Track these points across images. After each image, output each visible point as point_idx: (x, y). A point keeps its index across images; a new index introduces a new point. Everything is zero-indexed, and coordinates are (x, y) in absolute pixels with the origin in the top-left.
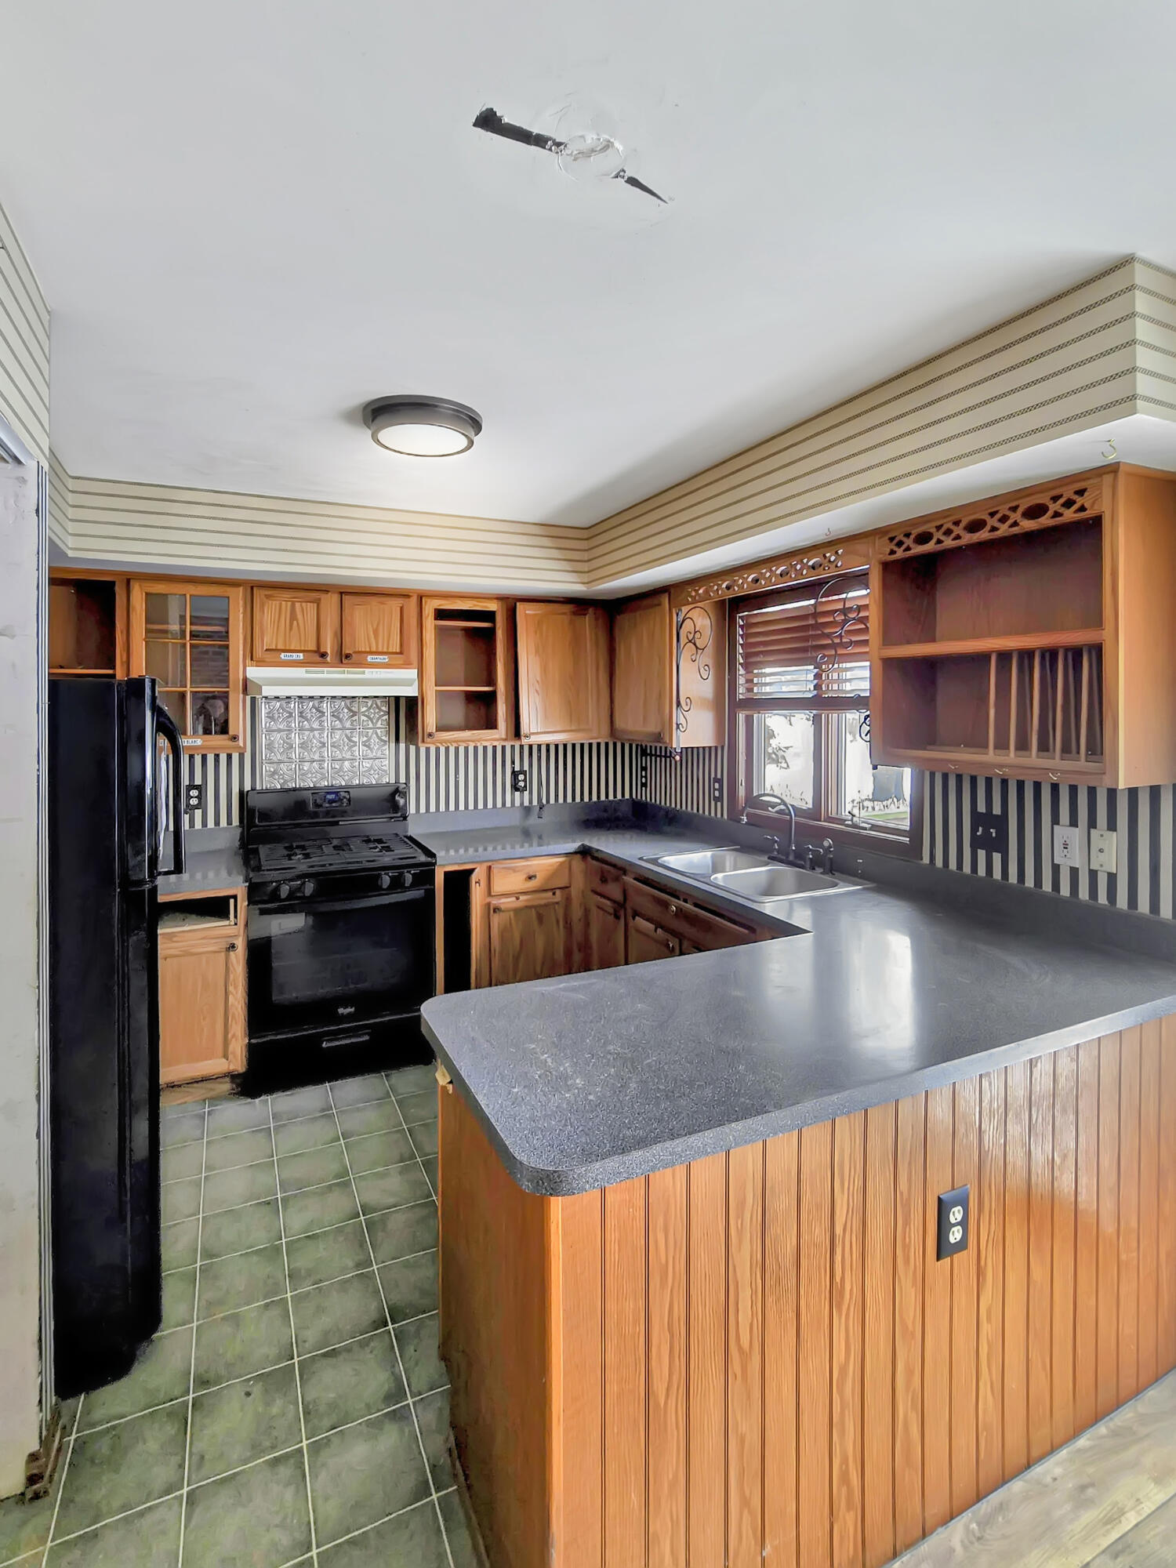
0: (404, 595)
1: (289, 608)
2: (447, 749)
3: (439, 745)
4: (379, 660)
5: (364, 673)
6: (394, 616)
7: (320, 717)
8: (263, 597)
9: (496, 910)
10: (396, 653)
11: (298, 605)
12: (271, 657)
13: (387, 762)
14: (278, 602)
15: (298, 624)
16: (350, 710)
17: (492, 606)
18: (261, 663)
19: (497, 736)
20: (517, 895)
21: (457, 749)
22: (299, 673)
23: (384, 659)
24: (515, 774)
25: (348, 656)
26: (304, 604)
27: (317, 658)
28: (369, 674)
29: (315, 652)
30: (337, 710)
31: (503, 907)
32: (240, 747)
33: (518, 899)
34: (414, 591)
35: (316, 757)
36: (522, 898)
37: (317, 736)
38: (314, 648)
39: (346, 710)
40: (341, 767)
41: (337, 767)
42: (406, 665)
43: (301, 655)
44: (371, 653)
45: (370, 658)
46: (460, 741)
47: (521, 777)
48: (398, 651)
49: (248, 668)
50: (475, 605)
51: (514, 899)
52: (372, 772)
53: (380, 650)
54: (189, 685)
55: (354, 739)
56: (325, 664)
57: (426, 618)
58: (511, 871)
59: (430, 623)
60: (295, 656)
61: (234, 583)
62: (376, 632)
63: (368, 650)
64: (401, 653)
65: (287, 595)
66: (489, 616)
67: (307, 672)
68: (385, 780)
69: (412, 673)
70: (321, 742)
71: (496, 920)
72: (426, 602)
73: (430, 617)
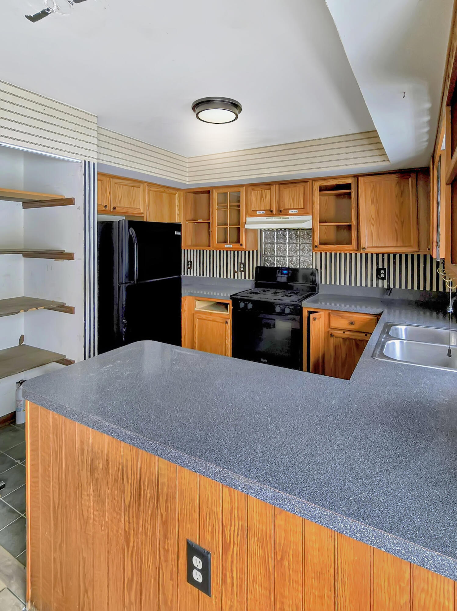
0: (305, 181)
1: (260, 193)
2: (326, 253)
3: (322, 251)
4: (294, 212)
5: (288, 218)
6: (301, 191)
7: (284, 238)
8: (251, 190)
9: (332, 335)
10: (302, 208)
11: (263, 191)
12: (253, 214)
13: (312, 259)
14: (257, 191)
15: (264, 199)
16: (296, 235)
17: (349, 181)
18: (251, 216)
19: (351, 248)
20: (344, 331)
21: (331, 254)
22: (264, 219)
23: (296, 211)
24: (378, 270)
25: (281, 211)
26: (265, 191)
27: (270, 213)
28: (291, 218)
29: (269, 210)
30: (291, 235)
31: (335, 334)
32: (244, 249)
33: (344, 333)
34: (310, 179)
35: (282, 255)
36: (347, 333)
37: (283, 246)
38: (269, 209)
39: (294, 235)
40: (292, 259)
41: (291, 259)
42: (306, 214)
43: (264, 212)
44: (291, 209)
45: (290, 212)
46: (332, 250)
47: (382, 272)
48: (303, 207)
49: (247, 218)
50: (339, 182)
51: (342, 332)
52: (305, 263)
53: (295, 208)
54: (229, 225)
55: (297, 248)
56: (273, 215)
57: (315, 191)
58: (341, 318)
59: (317, 193)
60: (261, 212)
61: (242, 186)
62: (293, 200)
63: (290, 208)
64: (303, 208)
65: (259, 188)
66: (348, 186)
67: (267, 219)
68: (310, 267)
69: (310, 217)
70: (284, 249)
71: (332, 340)
72: (315, 183)
73: (316, 191)
